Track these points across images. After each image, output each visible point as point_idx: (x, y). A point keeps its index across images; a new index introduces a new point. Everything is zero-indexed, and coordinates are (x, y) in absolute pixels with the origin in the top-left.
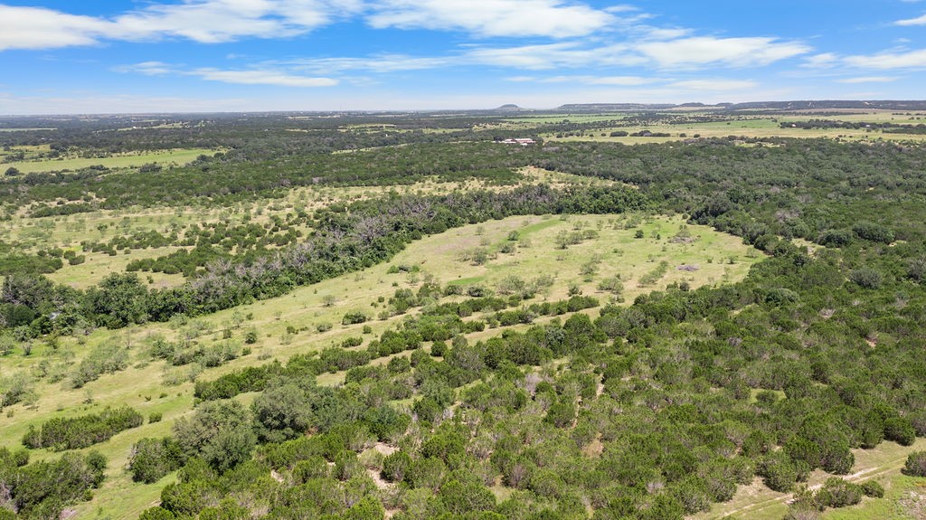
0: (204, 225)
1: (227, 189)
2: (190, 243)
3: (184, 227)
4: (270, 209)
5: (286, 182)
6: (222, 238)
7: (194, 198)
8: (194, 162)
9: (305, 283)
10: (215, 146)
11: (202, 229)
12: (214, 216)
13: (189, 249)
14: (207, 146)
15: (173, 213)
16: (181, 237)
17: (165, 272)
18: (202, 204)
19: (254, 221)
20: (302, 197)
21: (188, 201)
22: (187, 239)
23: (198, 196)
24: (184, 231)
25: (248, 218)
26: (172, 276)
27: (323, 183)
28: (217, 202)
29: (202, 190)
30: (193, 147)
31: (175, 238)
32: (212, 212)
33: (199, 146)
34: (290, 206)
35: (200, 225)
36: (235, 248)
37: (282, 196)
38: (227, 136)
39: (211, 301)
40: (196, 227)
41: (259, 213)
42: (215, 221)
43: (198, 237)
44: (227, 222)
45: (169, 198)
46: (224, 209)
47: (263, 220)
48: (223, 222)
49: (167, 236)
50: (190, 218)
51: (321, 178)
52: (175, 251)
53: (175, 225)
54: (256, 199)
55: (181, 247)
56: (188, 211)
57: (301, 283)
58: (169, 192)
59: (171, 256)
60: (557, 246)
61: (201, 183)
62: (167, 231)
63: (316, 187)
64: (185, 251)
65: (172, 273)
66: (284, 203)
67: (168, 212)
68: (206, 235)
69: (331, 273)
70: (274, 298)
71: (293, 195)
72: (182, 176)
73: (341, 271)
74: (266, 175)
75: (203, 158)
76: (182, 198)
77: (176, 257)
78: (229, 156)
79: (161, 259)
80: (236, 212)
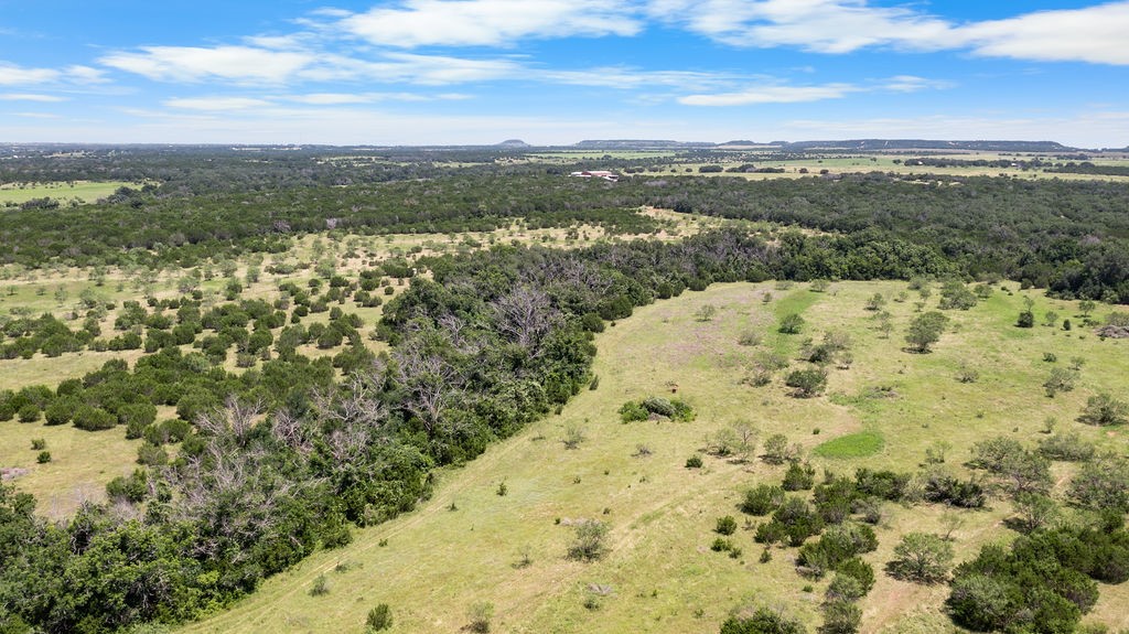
0: (152, 303)
1: (182, 236)
2: (131, 344)
3: (111, 307)
4: (272, 271)
5: (283, 225)
6: (198, 331)
7: (123, 250)
8: (111, 198)
9: (457, 460)
10: (140, 178)
11: (151, 311)
12: (168, 285)
13: (131, 357)
14: (129, 178)
15: (84, 279)
16: (108, 331)
17: (79, 425)
18: (141, 262)
19: (251, 294)
20: (319, 249)
21: (113, 256)
22: (121, 334)
23: (129, 247)
24: (112, 316)
25: (234, 289)
26: (99, 436)
27: (345, 227)
28: (168, 259)
29: (137, 237)
30: (105, 178)
31: (96, 332)
32: (163, 276)
33: (115, 177)
34: (305, 267)
35: (144, 304)
36: (232, 353)
37: (284, 249)
38: (156, 166)
39: (239, 556)
40: (135, 307)
41: (253, 278)
42: (172, 294)
43: (145, 331)
44: (197, 296)
45: (74, 250)
46: (183, 273)
47: (265, 290)
48: (189, 297)
49: (76, 327)
50: (120, 289)
51: (340, 220)
52: (100, 364)
53: (91, 304)
54: (237, 253)
55: (110, 355)
56: (115, 275)
57: (445, 460)
58: (75, 242)
59: (92, 380)
60: (908, 346)
61: (133, 226)
62: (75, 317)
63: (334, 233)
64: (122, 365)
65: (97, 428)
66: (291, 262)
67: (75, 277)
68: (158, 324)
69: (500, 426)
70: (401, 516)
71: (302, 248)
72: (98, 215)
73: (519, 419)
74: (244, 214)
75: (125, 191)
76: (99, 253)
77: (102, 383)
78: (165, 190)
79: (67, 388)
80: (209, 277)
